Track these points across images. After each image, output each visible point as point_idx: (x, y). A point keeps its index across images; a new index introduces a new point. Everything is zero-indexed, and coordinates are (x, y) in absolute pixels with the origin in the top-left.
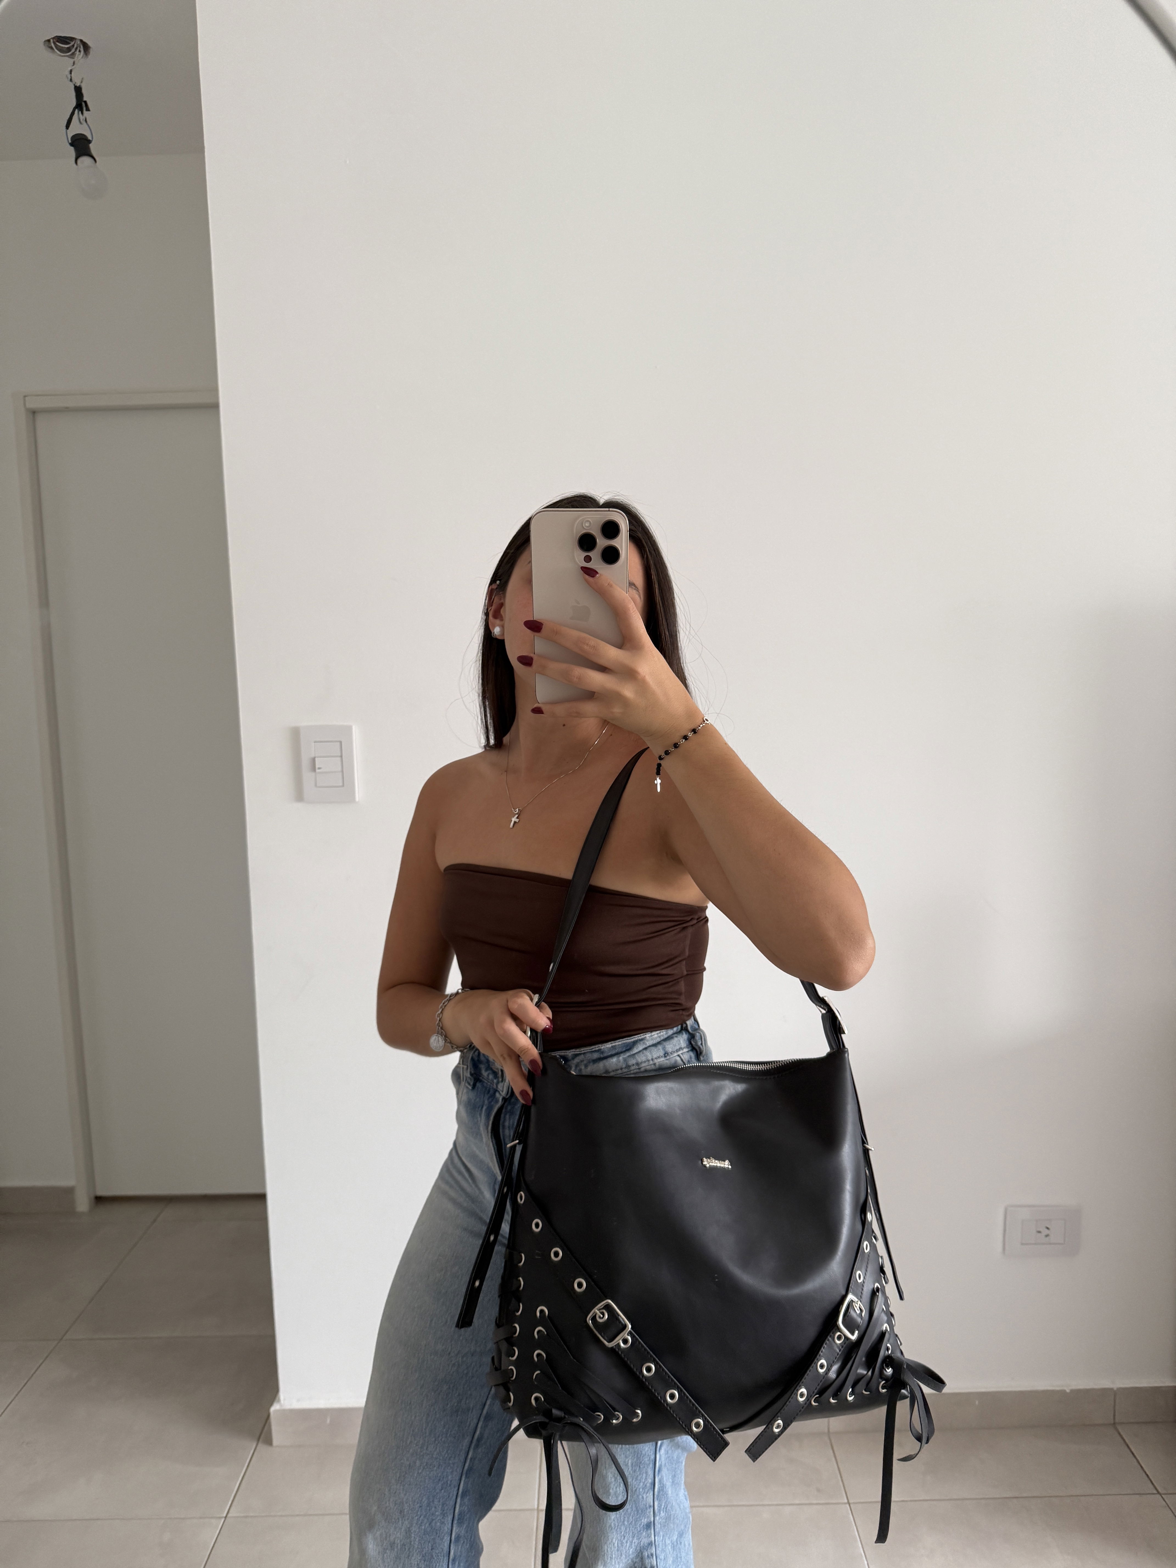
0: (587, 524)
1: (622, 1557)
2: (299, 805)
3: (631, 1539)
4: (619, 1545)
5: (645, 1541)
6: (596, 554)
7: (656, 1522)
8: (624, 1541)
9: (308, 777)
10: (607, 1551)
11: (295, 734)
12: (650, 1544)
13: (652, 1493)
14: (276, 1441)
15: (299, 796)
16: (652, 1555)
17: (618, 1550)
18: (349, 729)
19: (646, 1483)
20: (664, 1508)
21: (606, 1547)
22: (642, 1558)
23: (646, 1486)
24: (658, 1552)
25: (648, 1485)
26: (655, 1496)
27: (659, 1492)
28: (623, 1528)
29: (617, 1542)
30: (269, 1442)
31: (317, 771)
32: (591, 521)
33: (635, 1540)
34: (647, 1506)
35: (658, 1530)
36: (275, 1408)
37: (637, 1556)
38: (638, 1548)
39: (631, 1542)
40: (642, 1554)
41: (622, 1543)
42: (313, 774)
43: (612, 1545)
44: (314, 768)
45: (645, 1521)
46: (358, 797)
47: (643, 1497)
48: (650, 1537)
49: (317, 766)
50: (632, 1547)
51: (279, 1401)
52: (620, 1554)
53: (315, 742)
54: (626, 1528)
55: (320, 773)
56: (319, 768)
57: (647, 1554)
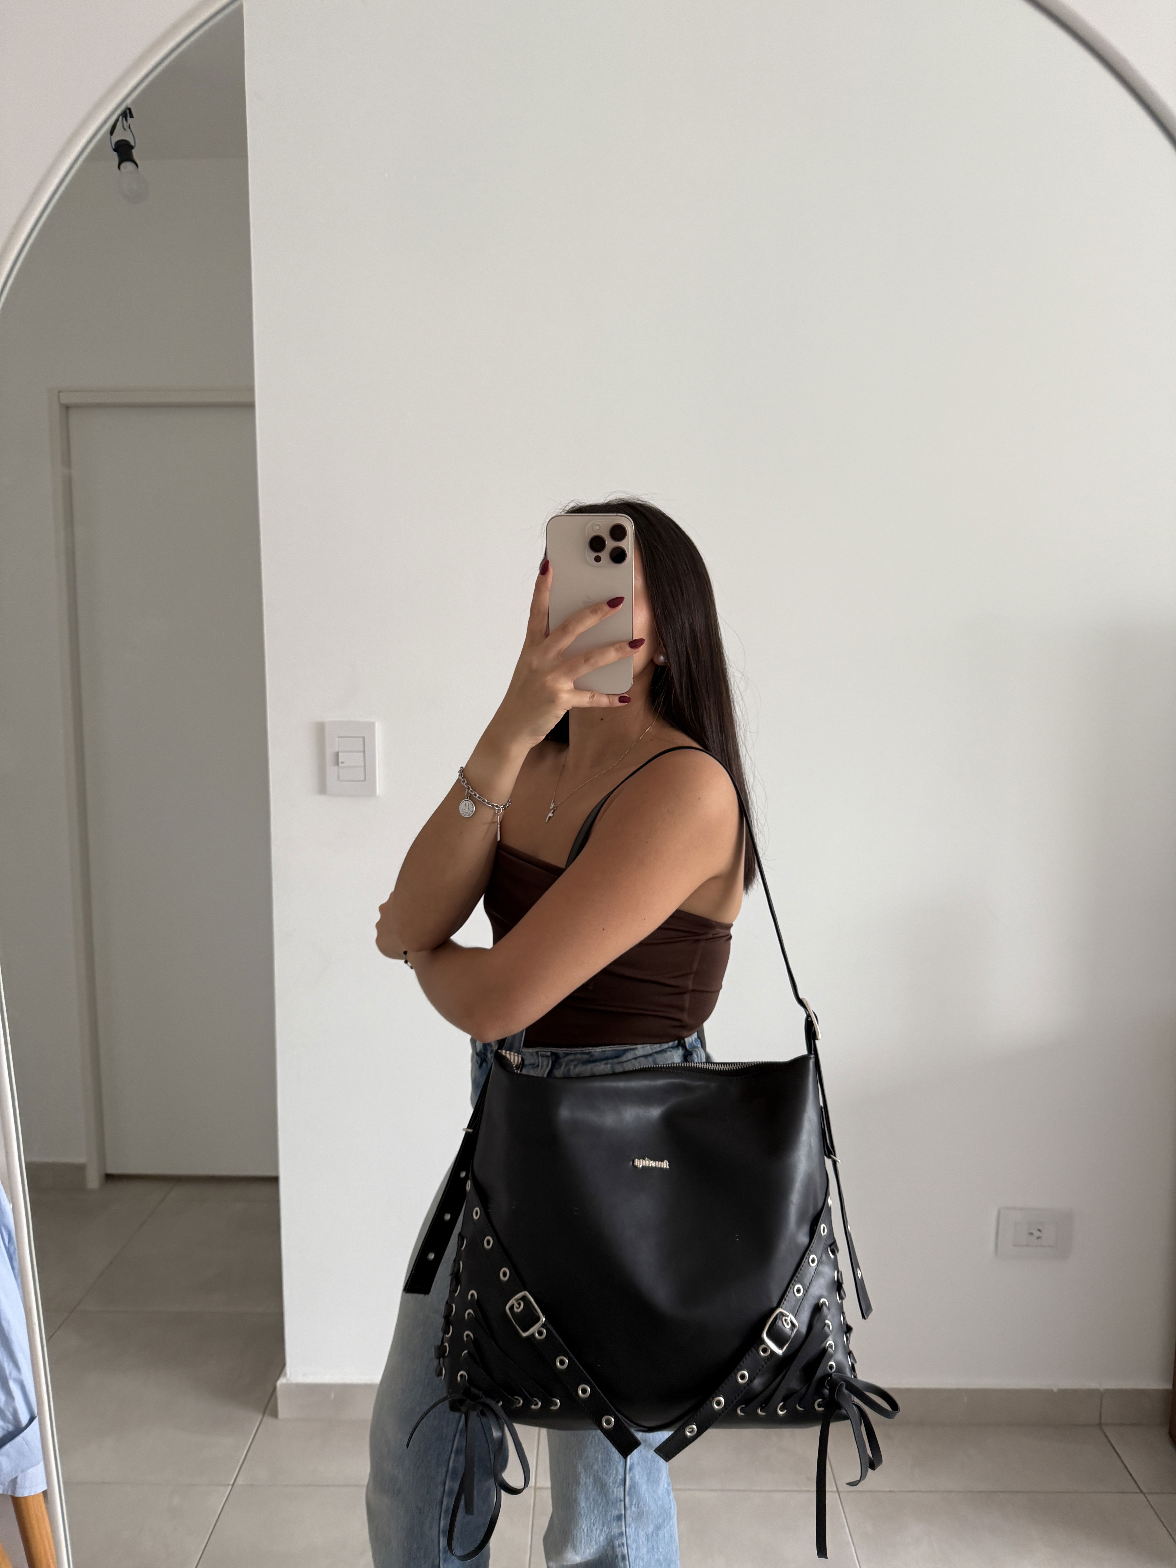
0: (597, 528)
1: (592, 1544)
2: (322, 798)
3: (601, 1527)
4: (589, 1532)
5: (615, 1531)
6: (605, 555)
7: (627, 1516)
8: (594, 1529)
9: (331, 771)
10: (577, 1535)
11: (320, 729)
12: (621, 1534)
13: (622, 1489)
14: (281, 1413)
15: (322, 788)
16: (623, 1544)
17: (587, 1536)
18: (371, 726)
19: (616, 1478)
20: (635, 1504)
21: (575, 1532)
22: (613, 1548)
23: (616, 1481)
24: (629, 1542)
25: (618, 1481)
26: (626, 1492)
27: (630, 1489)
28: (593, 1517)
29: (586, 1528)
30: (275, 1414)
31: (341, 765)
32: (602, 524)
33: (605, 1528)
34: (618, 1500)
35: (629, 1522)
36: (281, 1381)
37: (608, 1544)
38: (609, 1537)
39: (602, 1530)
40: (613, 1543)
41: (592, 1531)
42: (336, 768)
43: (582, 1530)
44: (337, 763)
45: (616, 1513)
46: (379, 791)
47: (613, 1491)
48: (621, 1528)
49: (340, 760)
50: (602, 1535)
51: (285, 1375)
52: (590, 1540)
53: (339, 737)
54: (595, 1517)
55: (344, 767)
56: (342, 763)
57: (617, 1544)
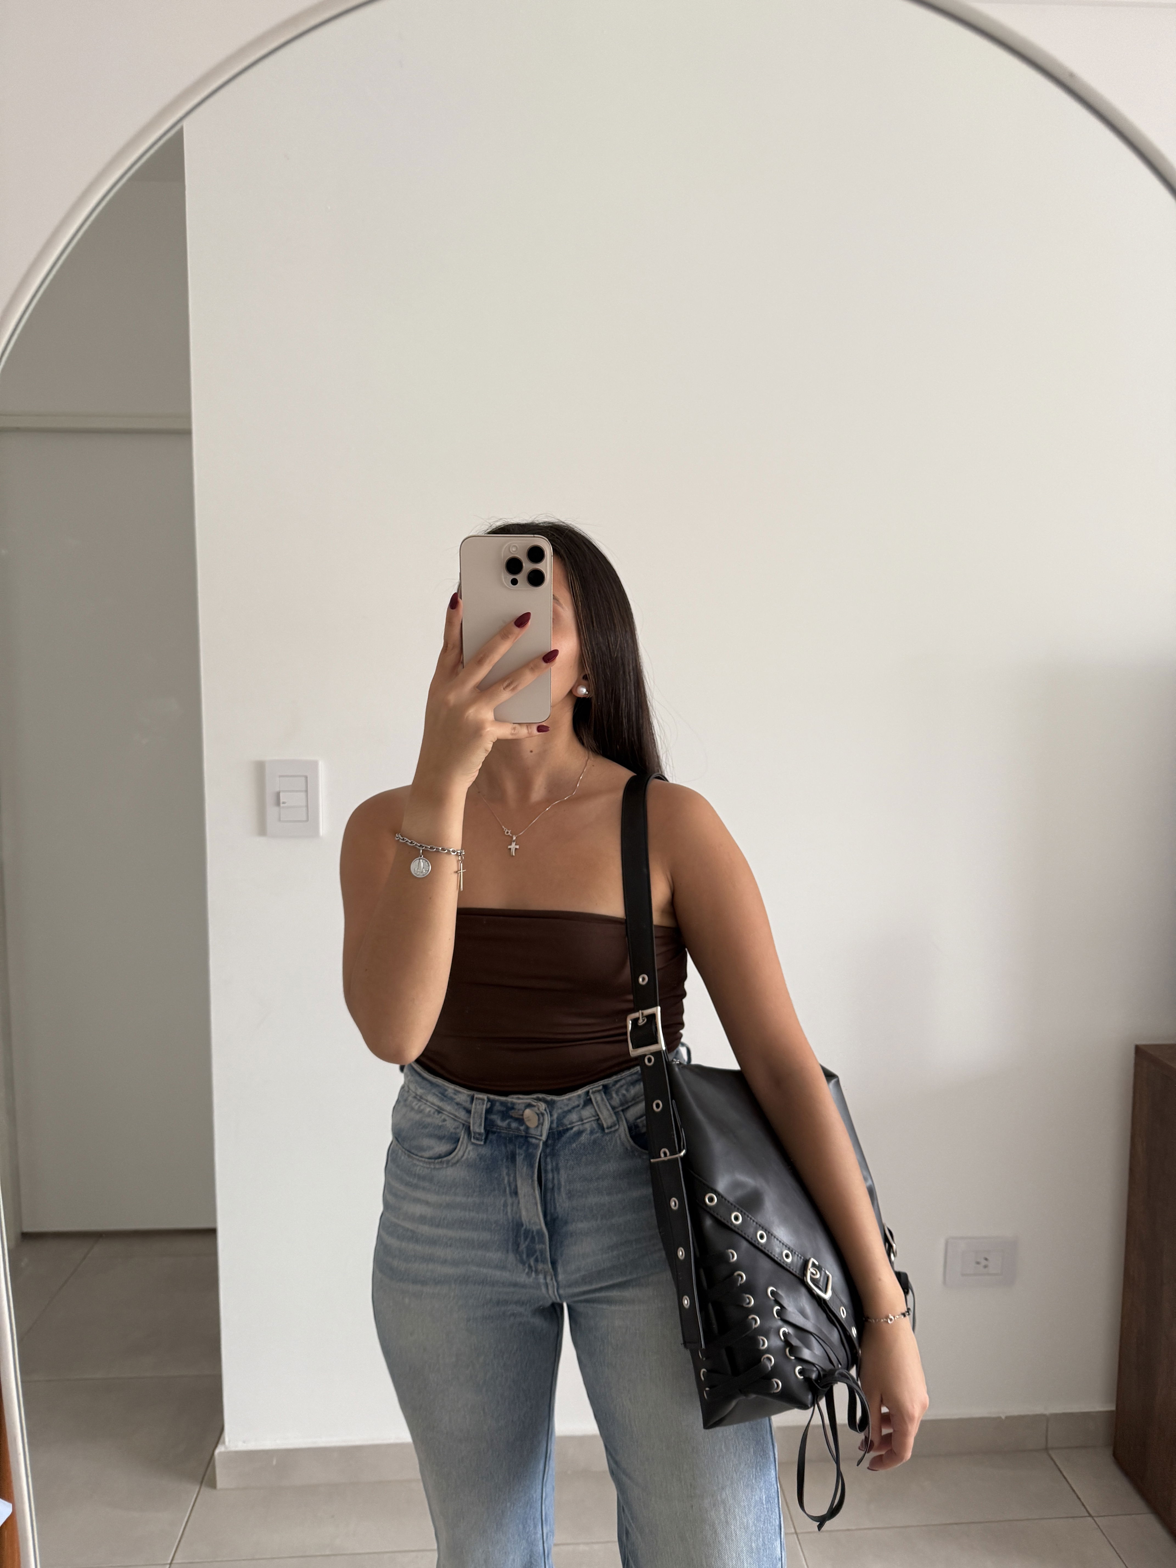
0: (514, 549)
2: (263, 840)
6: (522, 577)
9: (272, 811)
11: (260, 767)
14: (220, 1484)
15: (262, 830)
18: (314, 765)
30: (213, 1484)
32: (519, 545)
36: (220, 1449)
42: (276, 809)
44: (278, 803)
46: (321, 832)
49: (281, 801)
51: (224, 1443)
53: (280, 776)
55: (283, 807)
56: (283, 803)
